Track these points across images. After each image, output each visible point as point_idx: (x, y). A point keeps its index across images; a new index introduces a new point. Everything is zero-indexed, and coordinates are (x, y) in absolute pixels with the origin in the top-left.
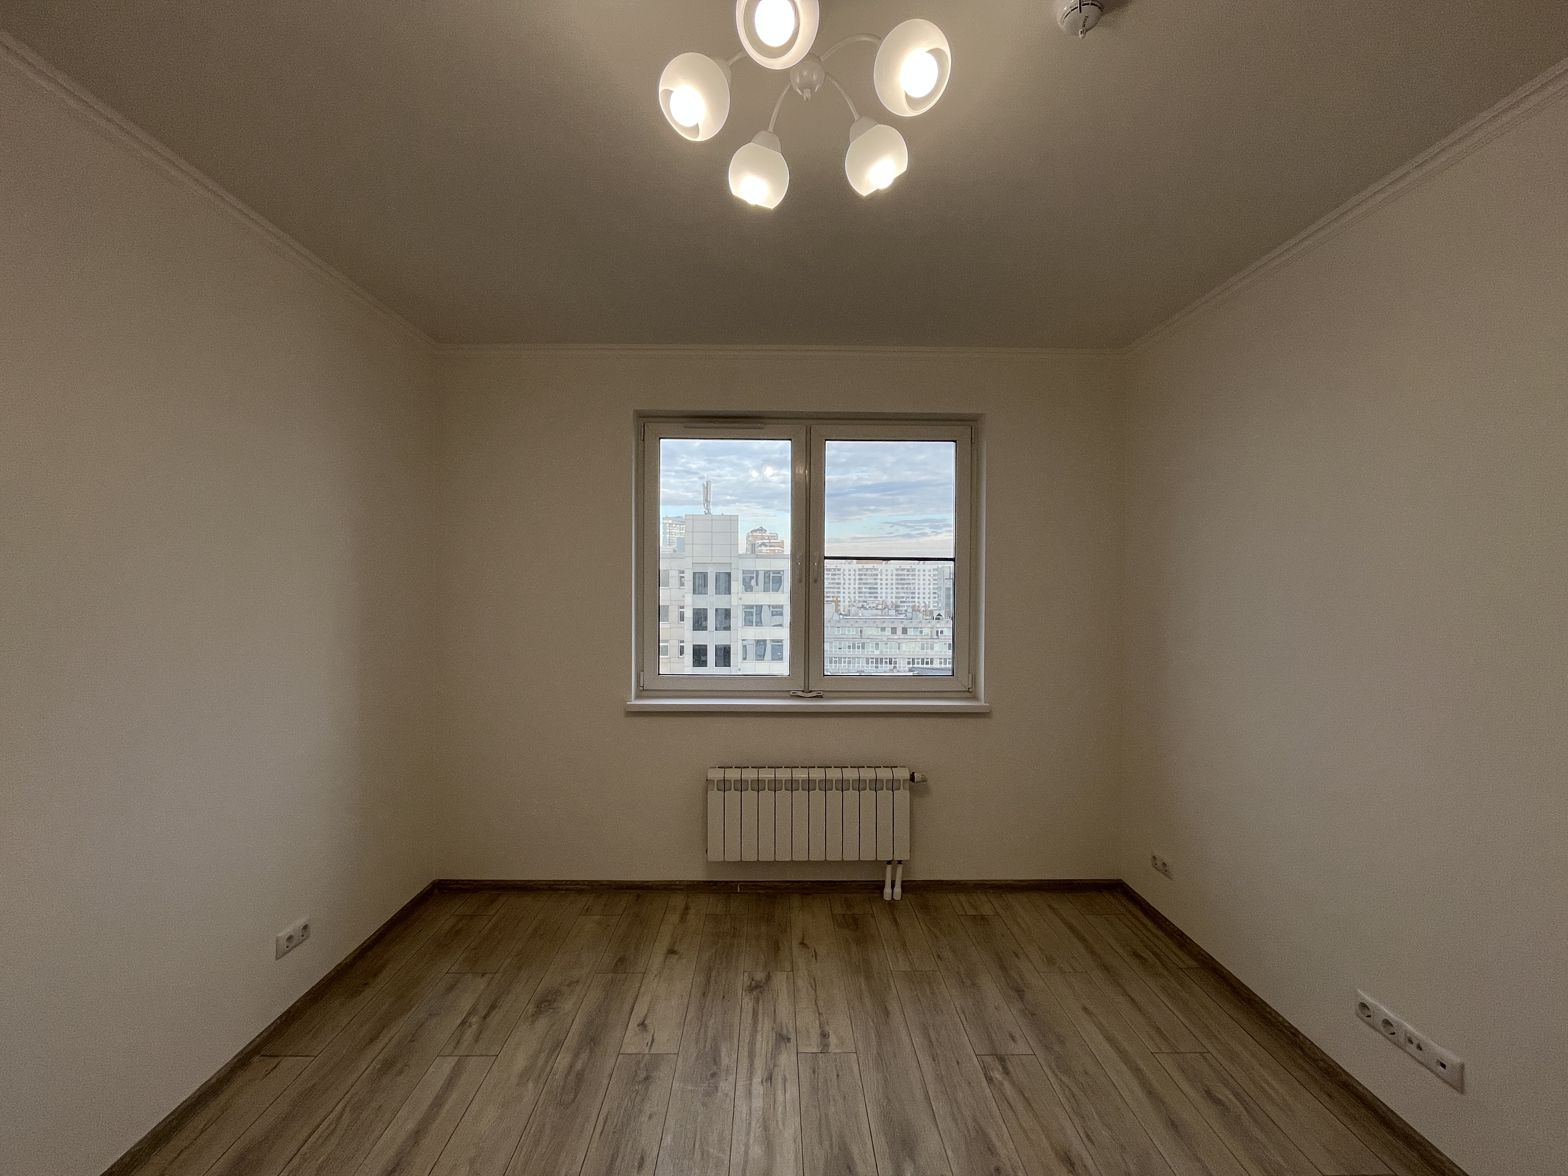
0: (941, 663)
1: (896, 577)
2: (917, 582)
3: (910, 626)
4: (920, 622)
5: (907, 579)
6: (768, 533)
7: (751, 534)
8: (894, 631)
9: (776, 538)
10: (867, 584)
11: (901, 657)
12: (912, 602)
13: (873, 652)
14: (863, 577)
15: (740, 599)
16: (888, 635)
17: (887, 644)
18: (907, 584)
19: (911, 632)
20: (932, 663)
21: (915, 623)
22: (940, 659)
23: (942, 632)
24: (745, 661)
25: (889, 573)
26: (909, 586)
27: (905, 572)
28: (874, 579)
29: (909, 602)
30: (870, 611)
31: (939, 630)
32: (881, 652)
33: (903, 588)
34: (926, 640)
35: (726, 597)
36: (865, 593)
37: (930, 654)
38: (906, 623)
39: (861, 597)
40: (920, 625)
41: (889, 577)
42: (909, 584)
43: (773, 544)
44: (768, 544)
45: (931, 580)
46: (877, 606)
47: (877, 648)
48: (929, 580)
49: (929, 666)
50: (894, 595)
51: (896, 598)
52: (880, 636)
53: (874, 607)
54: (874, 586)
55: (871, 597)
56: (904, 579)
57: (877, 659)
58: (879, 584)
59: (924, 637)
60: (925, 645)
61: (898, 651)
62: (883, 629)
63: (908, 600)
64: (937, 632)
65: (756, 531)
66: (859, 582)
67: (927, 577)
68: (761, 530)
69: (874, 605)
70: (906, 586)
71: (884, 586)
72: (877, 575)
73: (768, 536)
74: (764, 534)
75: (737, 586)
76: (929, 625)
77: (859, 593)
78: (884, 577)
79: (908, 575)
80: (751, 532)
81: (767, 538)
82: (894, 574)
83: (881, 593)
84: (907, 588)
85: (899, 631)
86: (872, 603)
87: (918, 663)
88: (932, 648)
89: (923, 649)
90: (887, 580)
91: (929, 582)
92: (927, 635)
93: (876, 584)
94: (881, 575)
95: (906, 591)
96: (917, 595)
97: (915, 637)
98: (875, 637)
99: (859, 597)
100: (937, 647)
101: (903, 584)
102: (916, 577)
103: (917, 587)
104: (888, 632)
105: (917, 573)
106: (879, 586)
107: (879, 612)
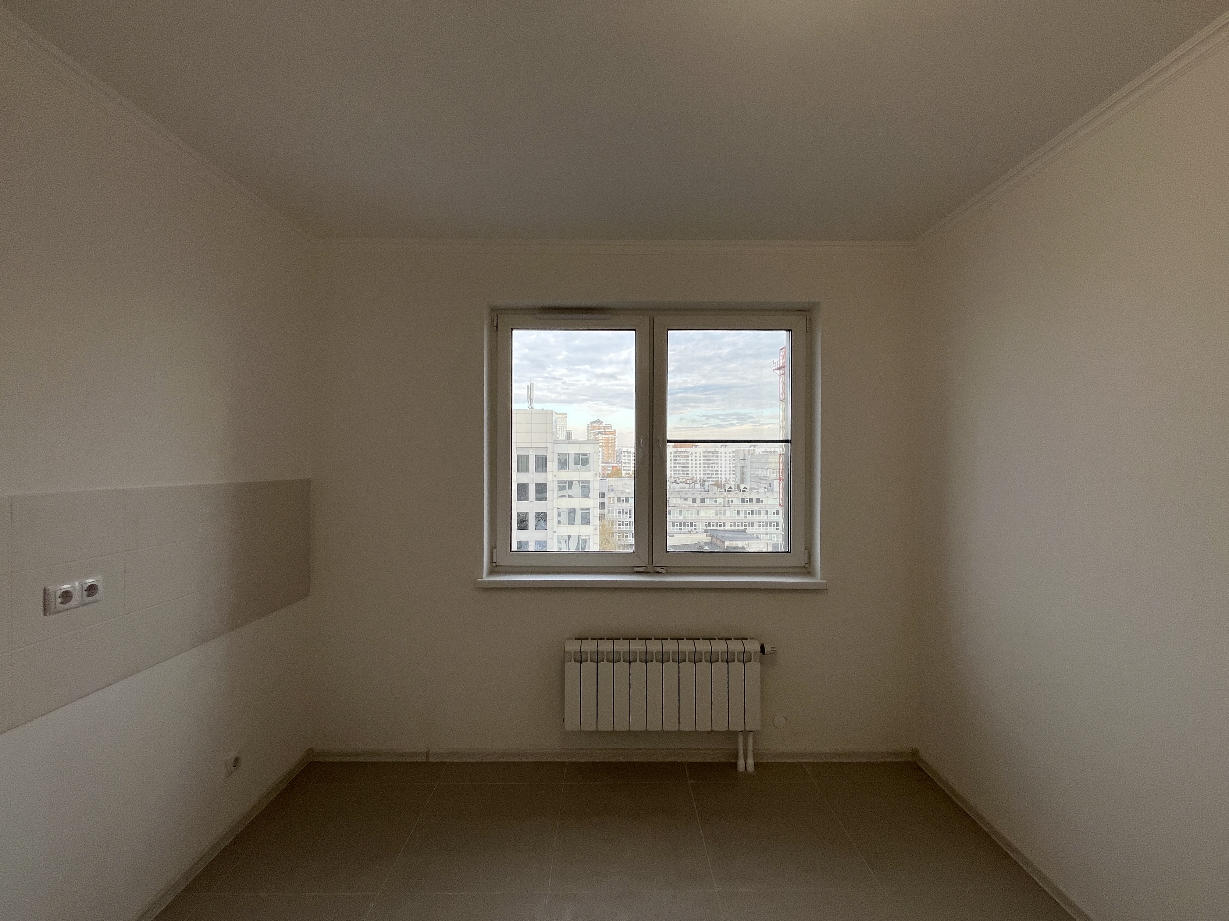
0: (731, 526)
1: (704, 458)
2: (720, 462)
3: (707, 496)
4: (715, 493)
5: (712, 460)
6: (604, 424)
7: (590, 425)
8: (694, 500)
9: (610, 428)
10: (680, 463)
11: (700, 521)
12: (716, 478)
13: (678, 517)
14: (678, 458)
15: (555, 476)
16: (689, 504)
17: (689, 511)
18: (712, 463)
19: (707, 501)
20: (724, 526)
21: (711, 494)
22: (730, 522)
23: (732, 501)
24: (560, 525)
25: (698, 455)
26: (713, 465)
27: (711, 454)
28: (686, 460)
29: (714, 477)
30: (681, 485)
31: (730, 500)
32: (684, 517)
33: (708, 467)
34: (720, 508)
35: (543, 475)
36: (679, 470)
37: (723, 518)
38: (704, 494)
39: (676, 474)
40: (714, 496)
41: (698, 458)
42: (714, 463)
43: (608, 433)
44: (604, 433)
45: (731, 460)
46: (686, 481)
47: (681, 514)
48: (729, 460)
49: (722, 528)
50: (702, 472)
51: (704, 474)
52: (683, 504)
53: (684, 482)
54: (686, 465)
55: (684, 474)
56: (710, 460)
57: (681, 523)
58: (690, 463)
59: (718, 506)
60: (719, 512)
61: (697, 516)
62: (686, 499)
63: (713, 476)
64: (729, 501)
65: (594, 422)
66: (674, 462)
67: (728, 458)
68: (598, 421)
69: (684, 480)
70: (711, 465)
71: (694, 465)
72: (688, 456)
73: (604, 427)
74: (600, 425)
75: (552, 465)
76: (722, 496)
77: (674, 470)
78: (694, 458)
79: (713, 456)
80: (591, 423)
81: (603, 428)
82: (702, 456)
83: (692, 471)
84: (712, 467)
85: (698, 501)
86: (683, 479)
87: (713, 526)
88: (724, 514)
89: (717, 514)
90: (696, 460)
91: (729, 462)
92: (720, 504)
93: (688, 463)
94: (691, 457)
95: (712, 469)
96: (720, 472)
97: (711, 506)
98: (679, 506)
99: (674, 474)
100: (728, 513)
101: (709, 464)
102: (719, 458)
103: (720, 466)
104: (690, 501)
105: (720, 455)
106: (690, 465)
107: (687, 486)
